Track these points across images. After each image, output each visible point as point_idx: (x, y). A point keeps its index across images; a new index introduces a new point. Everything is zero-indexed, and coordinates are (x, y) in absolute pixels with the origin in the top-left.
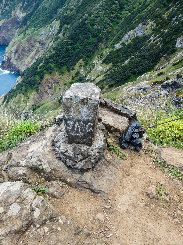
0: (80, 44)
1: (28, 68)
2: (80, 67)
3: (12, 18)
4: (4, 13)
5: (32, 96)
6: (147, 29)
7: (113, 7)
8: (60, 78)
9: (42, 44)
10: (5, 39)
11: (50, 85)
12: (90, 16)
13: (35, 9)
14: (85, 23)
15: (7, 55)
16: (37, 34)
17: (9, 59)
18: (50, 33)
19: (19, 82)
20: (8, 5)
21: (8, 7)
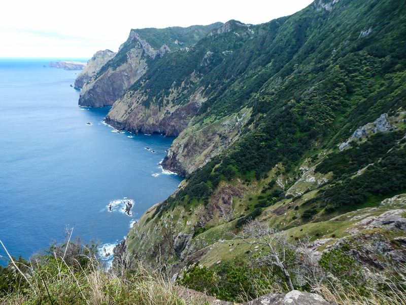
0: (279, 140)
1: (198, 170)
2: (278, 174)
3: (189, 103)
4: (180, 98)
5: (196, 211)
6: (396, 122)
7: (336, 91)
8: (244, 189)
9: (224, 137)
10: (175, 128)
11: (226, 197)
12: (298, 102)
13: (220, 93)
14: (290, 112)
15: (173, 149)
16: (218, 124)
17: (175, 155)
18: (237, 123)
19: (182, 187)
20: (188, 88)
21: (187, 90)
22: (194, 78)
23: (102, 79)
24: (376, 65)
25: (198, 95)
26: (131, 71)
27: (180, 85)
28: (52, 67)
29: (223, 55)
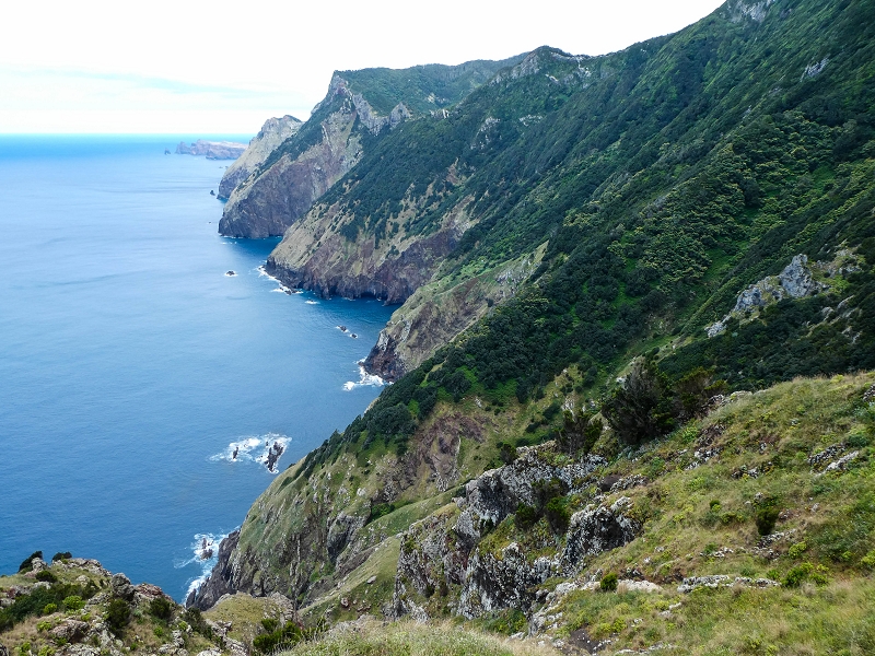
0: (579, 312)
2: (566, 390)
3: (439, 231)
4: (421, 219)
5: (379, 467)
6: (827, 275)
7: (718, 203)
8: (487, 421)
10: (407, 286)
11: (448, 439)
12: (630, 228)
13: (505, 209)
14: (607, 251)
15: (390, 331)
16: (490, 278)
17: (392, 344)
20: (440, 198)
21: (438, 203)
22: (456, 176)
23: (267, 178)
24: (820, 143)
25: (461, 214)
26: (329, 161)
27: (423, 191)
28: (182, 153)
29: (521, 124)
